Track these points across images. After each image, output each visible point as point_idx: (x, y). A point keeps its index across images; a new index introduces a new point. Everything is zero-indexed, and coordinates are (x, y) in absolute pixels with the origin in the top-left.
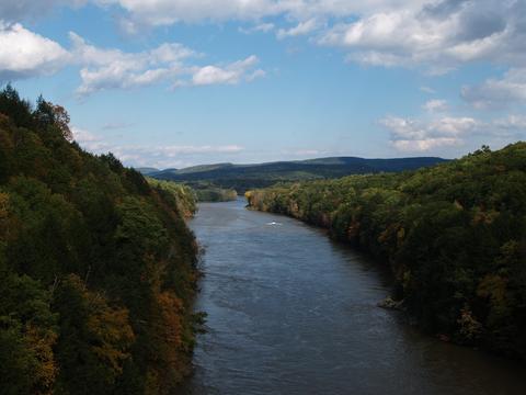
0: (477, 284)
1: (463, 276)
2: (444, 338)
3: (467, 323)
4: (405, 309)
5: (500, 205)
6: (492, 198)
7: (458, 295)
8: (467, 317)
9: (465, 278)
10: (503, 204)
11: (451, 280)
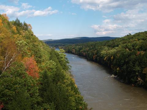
0: (142, 70)
1: (138, 68)
2: (133, 85)
3: (140, 81)
4: (118, 78)
5: (139, 49)
6: (136, 48)
7: (137, 73)
8: (139, 79)
9: (139, 69)
10: (140, 49)
11: (134, 70)
